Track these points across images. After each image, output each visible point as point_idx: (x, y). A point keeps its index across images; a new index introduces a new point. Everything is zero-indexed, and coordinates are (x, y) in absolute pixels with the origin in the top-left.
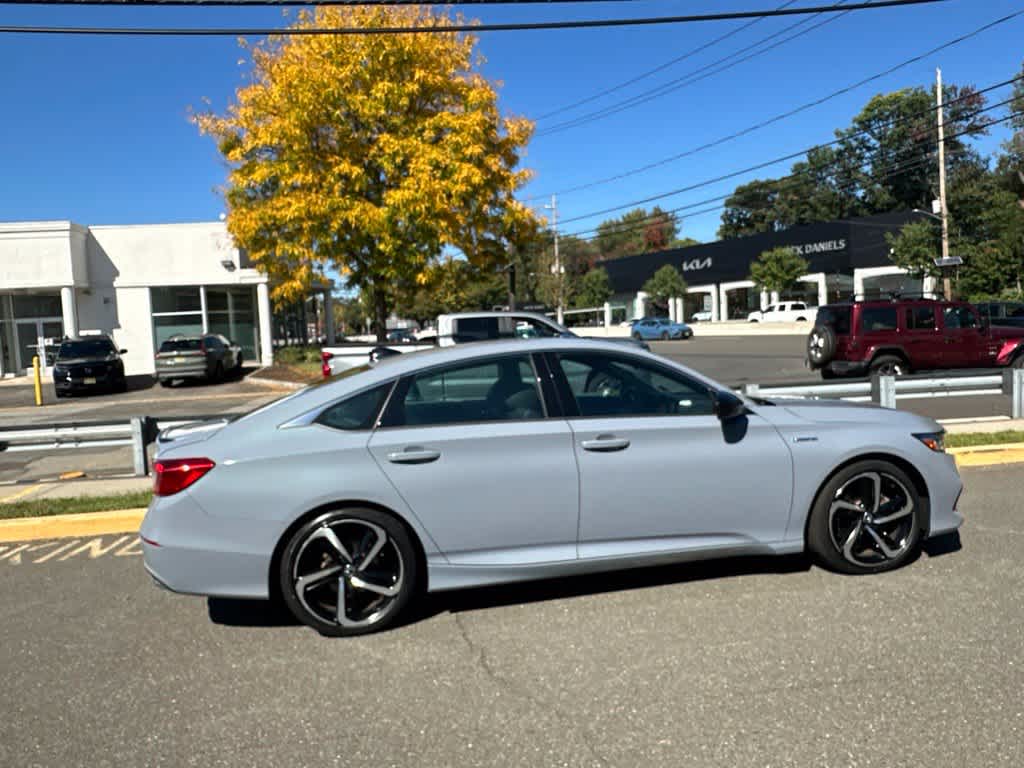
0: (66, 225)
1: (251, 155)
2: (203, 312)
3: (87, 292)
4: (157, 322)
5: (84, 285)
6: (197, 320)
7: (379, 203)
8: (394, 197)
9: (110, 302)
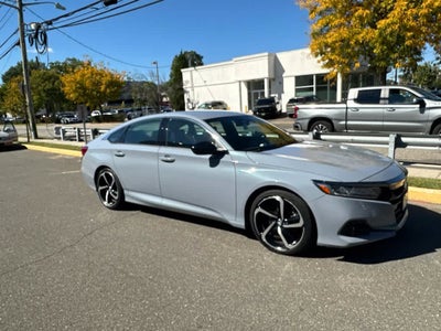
0: (266, 54)
1: (321, 13)
2: (314, 86)
3: (274, 80)
4: (297, 91)
5: (272, 76)
6: (311, 89)
7: (375, 27)
8: (382, 23)
9: (281, 83)
